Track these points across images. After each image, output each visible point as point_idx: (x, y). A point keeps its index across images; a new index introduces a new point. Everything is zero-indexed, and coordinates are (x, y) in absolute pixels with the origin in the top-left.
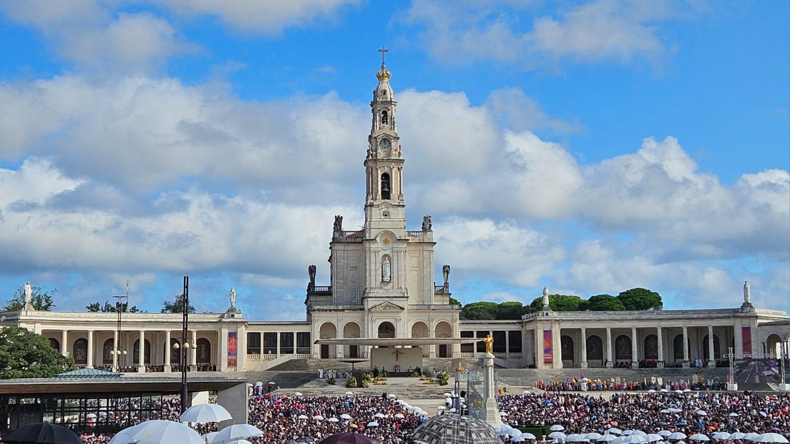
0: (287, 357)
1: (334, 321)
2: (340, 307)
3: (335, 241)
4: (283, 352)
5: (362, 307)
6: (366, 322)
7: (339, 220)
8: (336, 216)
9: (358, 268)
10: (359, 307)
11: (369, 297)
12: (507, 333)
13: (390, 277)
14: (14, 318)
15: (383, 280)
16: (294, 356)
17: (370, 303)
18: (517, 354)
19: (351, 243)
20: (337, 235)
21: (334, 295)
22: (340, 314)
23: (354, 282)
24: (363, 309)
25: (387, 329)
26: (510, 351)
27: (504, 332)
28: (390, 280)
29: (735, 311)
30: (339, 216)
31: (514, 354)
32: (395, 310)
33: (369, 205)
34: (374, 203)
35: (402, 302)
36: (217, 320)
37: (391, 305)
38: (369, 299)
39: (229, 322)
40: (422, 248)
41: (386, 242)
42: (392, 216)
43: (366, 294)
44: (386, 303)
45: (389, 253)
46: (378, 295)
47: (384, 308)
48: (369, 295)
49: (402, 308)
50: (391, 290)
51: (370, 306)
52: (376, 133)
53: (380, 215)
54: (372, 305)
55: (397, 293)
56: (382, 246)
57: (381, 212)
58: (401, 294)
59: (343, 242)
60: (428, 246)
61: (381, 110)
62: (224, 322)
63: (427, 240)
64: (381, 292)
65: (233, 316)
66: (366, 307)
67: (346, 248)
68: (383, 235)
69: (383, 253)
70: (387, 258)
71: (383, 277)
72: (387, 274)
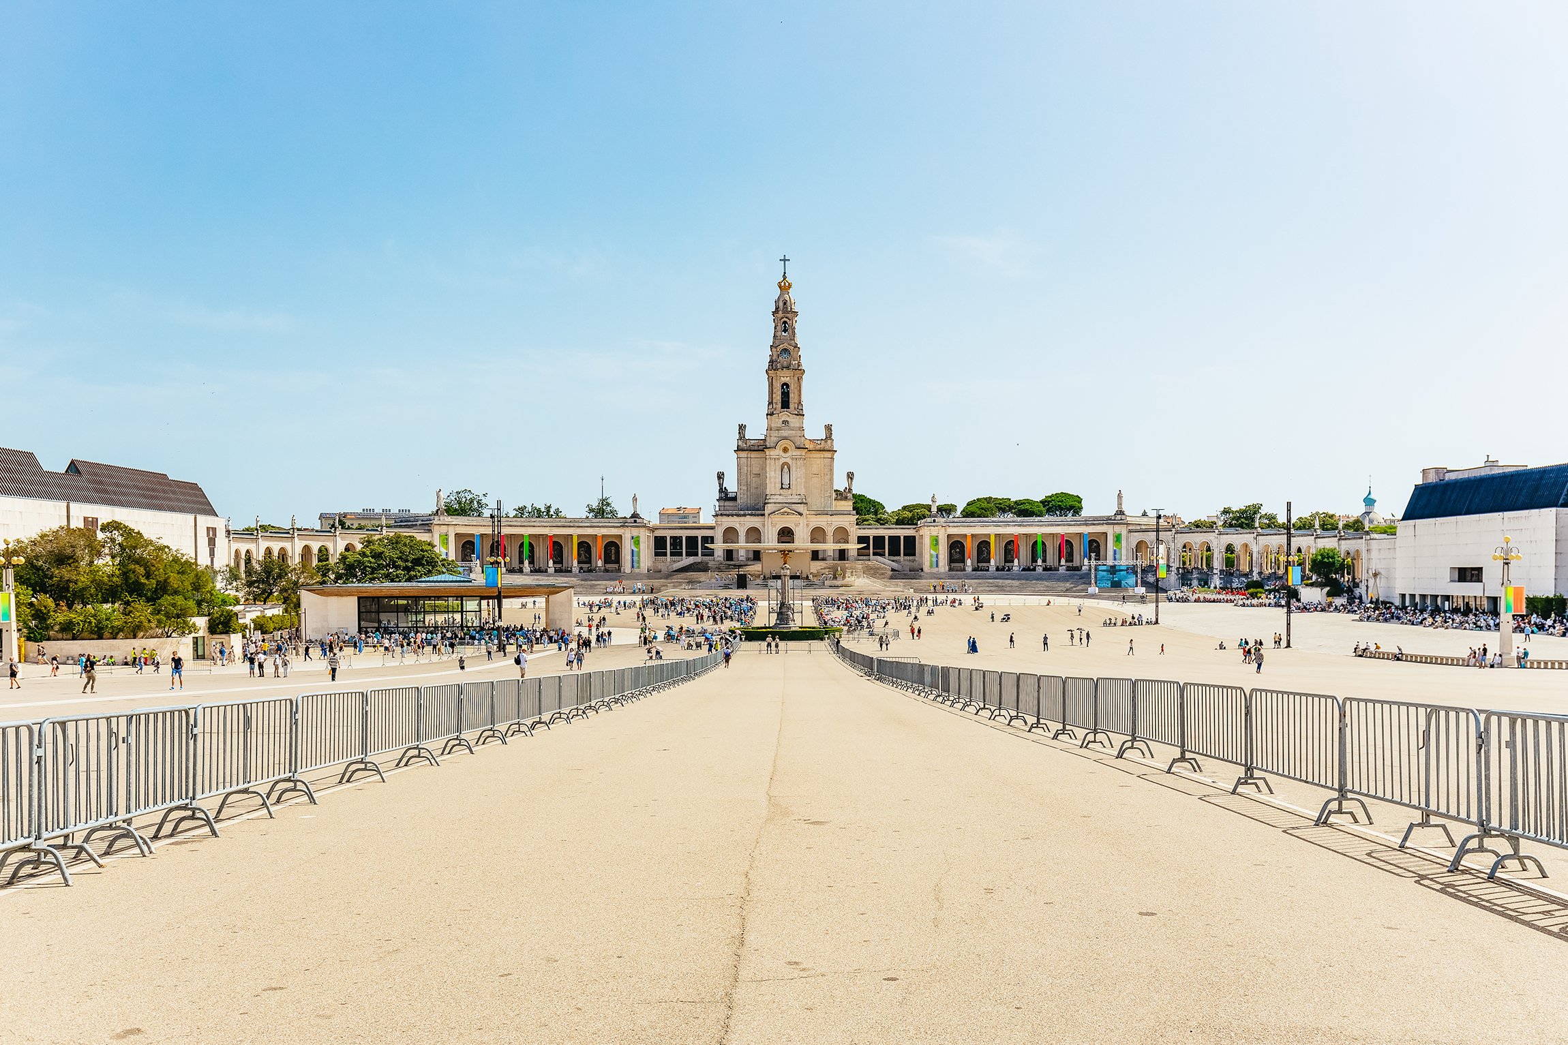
0: (691, 560)
1: (737, 526)
2: (742, 512)
3: (739, 449)
4: (688, 554)
5: (763, 512)
6: (766, 527)
7: (742, 428)
8: (739, 426)
9: (760, 475)
10: (759, 512)
11: (768, 503)
12: (902, 538)
13: (789, 484)
14: (428, 522)
15: (782, 487)
16: (699, 559)
17: (769, 508)
18: (911, 558)
19: (754, 451)
20: (741, 443)
21: (738, 500)
22: (742, 519)
23: (757, 488)
24: (763, 515)
25: (786, 534)
26: (905, 555)
27: (900, 537)
28: (789, 487)
29: (1109, 518)
30: (742, 425)
31: (908, 558)
32: (794, 516)
33: (770, 414)
34: (774, 413)
35: (801, 508)
36: (621, 524)
37: (790, 511)
38: (769, 505)
39: (632, 526)
40: (822, 456)
41: (785, 450)
42: (792, 425)
43: (766, 501)
44: (785, 509)
45: (789, 461)
46: (778, 501)
47: (783, 514)
48: (769, 501)
49: (801, 514)
50: (790, 497)
51: (770, 512)
52: (777, 342)
53: (780, 424)
54: (772, 511)
55: (796, 499)
56: (782, 453)
57: (781, 421)
58: (800, 501)
59: (747, 450)
60: (828, 455)
61: (782, 320)
62: (627, 527)
63: (827, 448)
64: (780, 499)
65: (635, 522)
66: (766, 512)
67: (749, 456)
68: (783, 444)
69: (782, 461)
70: (786, 467)
71: (782, 484)
72: (786, 482)
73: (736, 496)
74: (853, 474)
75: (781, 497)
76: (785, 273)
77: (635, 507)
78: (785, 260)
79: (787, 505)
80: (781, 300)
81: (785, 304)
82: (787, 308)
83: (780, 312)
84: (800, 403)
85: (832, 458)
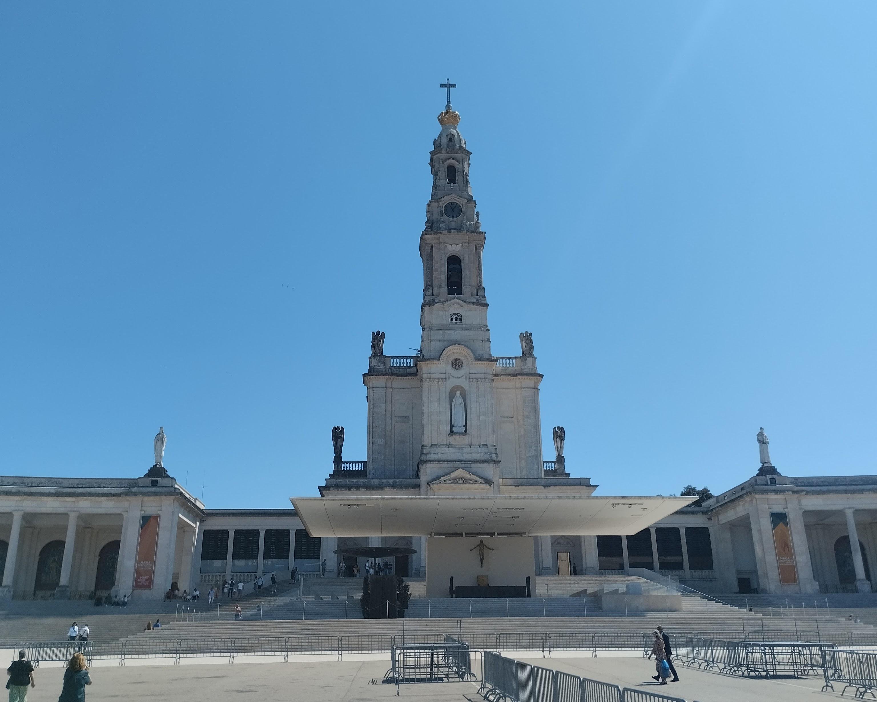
3: (372, 372)
5: (415, 481)
7: (378, 338)
8: (373, 333)
9: (411, 417)
10: (410, 482)
11: (428, 463)
12: (682, 532)
13: (465, 425)
15: (452, 430)
17: (429, 472)
19: (399, 374)
20: (374, 362)
23: (405, 440)
24: (417, 485)
30: (378, 332)
32: (477, 486)
33: (427, 304)
34: (437, 301)
35: (489, 470)
36: (122, 490)
37: (468, 476)
38: (428, 465)
39: (145, 494)
40: (518, 385)
41: (457, 364)
42: (466, 321)
43: (424, 458)
44: (459, 472)
45: (464, 383)
46: (445, 457)
47: (455, 481)
48: (429, 457)
49: (488, 482)
50: (467, 450)
51: (429, 478)
52: (439, 193)
53: (446, 321)
54: (434, 476)
55: (479, 454)
56: (449, 369)
57: (448, 314)
58: (486, 457)
59: (387, 374)
60: (528, 382)
61: (447, 163)
62: (135, 494)
63: (527, 370)
64: (449, 453)
65: (154, 484)
66: (423, 479)
67: (389, 384)
68: (453, 352)
69: (451, 383)
70: (458, 393)
71: (452, 426)
72: (459, 421)
73: (365, 470)
74: (562, 429)
75: (451, 450)
76: (449, 102)
77: (158, 453)
78: (448, 86)
79: (462, 465)
80: (444, 135)
81: (451, 140)
82: (454, 145)
83: (444, 151)
84: (480, 287)
85: (536, 389)
